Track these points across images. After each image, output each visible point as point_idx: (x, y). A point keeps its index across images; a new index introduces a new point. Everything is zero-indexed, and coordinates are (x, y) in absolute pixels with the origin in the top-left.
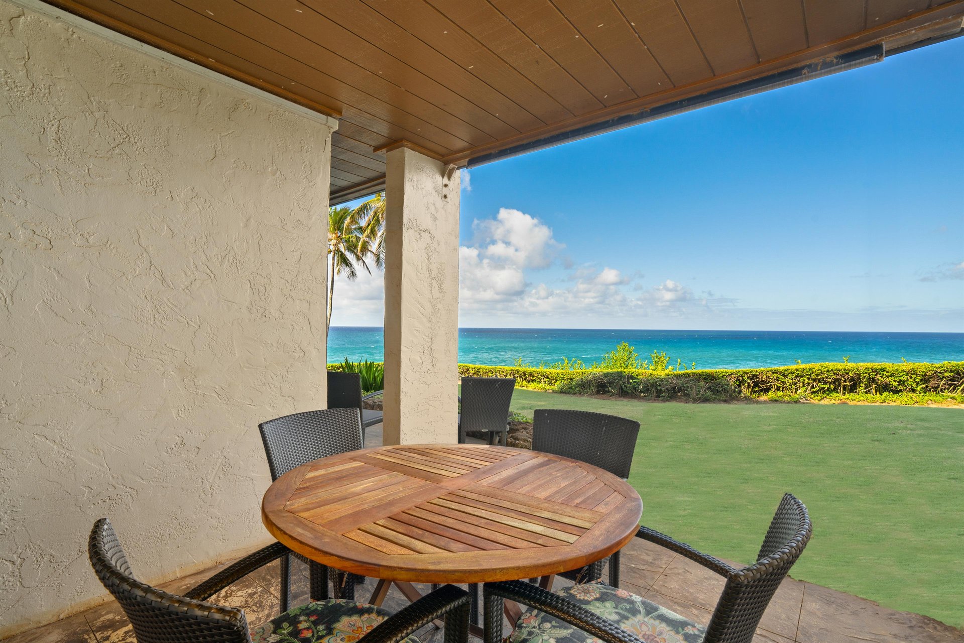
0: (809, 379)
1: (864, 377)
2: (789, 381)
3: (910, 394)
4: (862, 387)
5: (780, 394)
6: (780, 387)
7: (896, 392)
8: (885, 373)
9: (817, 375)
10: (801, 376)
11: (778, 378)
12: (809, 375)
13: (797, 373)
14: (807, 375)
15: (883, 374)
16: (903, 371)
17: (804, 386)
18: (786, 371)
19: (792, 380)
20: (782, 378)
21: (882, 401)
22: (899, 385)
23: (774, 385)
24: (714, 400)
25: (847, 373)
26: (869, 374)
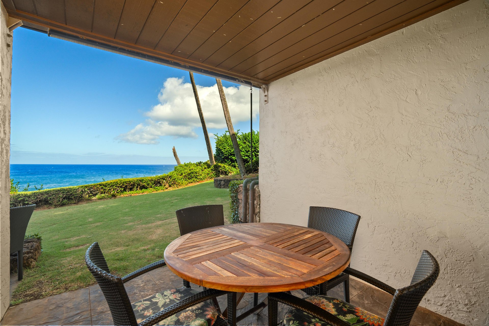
0: (116, 187)
1: (136, 184)
2: (107, 188)
3: (150, 189)
4: (135, 188)
5: (103, 195)
6: (103, 192)
7: (146, 188)
8: (143, 181)
9: (119, 185)
10: (113, 186)
11: (102, 188)
12: (116, 185)
13: (111, 184)
14: (115, 185)
15: (143, 182)
16: (149, 180)
17: (114, 190)
18: (106, 184)
19: (109, 188)
20: (104, 188)
21: (142, 193)
22: (147, 185)
23: (100, 191)
24: (68, 204)
25: (130, 183)
26: (138, 182)
